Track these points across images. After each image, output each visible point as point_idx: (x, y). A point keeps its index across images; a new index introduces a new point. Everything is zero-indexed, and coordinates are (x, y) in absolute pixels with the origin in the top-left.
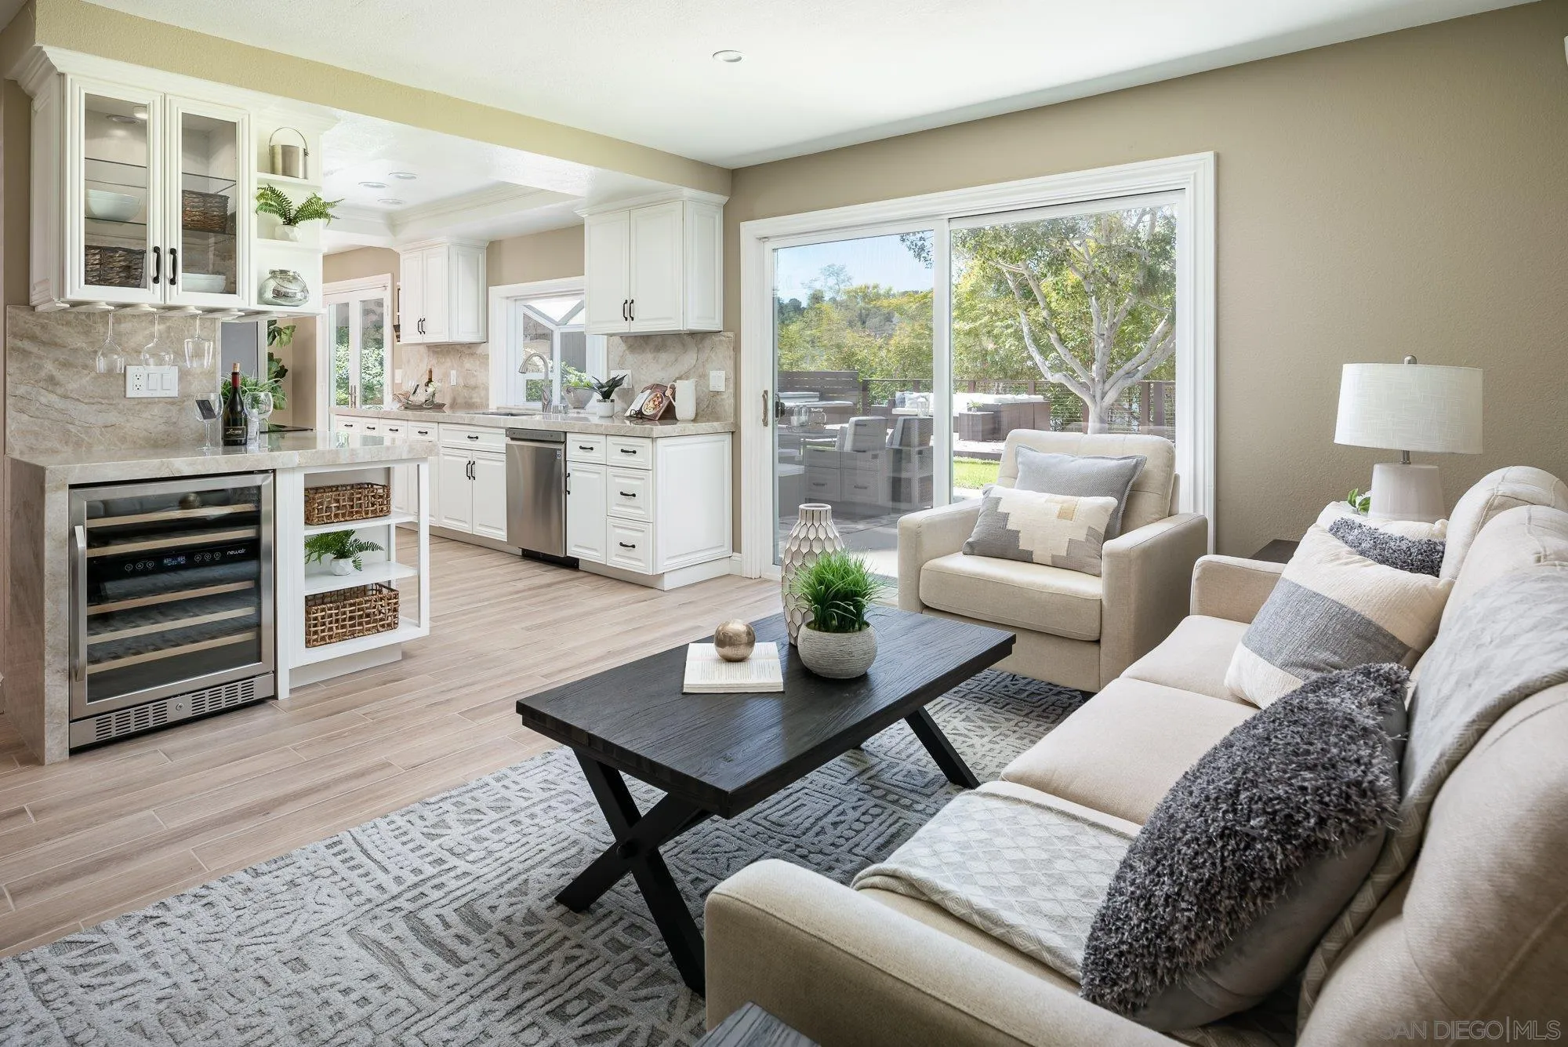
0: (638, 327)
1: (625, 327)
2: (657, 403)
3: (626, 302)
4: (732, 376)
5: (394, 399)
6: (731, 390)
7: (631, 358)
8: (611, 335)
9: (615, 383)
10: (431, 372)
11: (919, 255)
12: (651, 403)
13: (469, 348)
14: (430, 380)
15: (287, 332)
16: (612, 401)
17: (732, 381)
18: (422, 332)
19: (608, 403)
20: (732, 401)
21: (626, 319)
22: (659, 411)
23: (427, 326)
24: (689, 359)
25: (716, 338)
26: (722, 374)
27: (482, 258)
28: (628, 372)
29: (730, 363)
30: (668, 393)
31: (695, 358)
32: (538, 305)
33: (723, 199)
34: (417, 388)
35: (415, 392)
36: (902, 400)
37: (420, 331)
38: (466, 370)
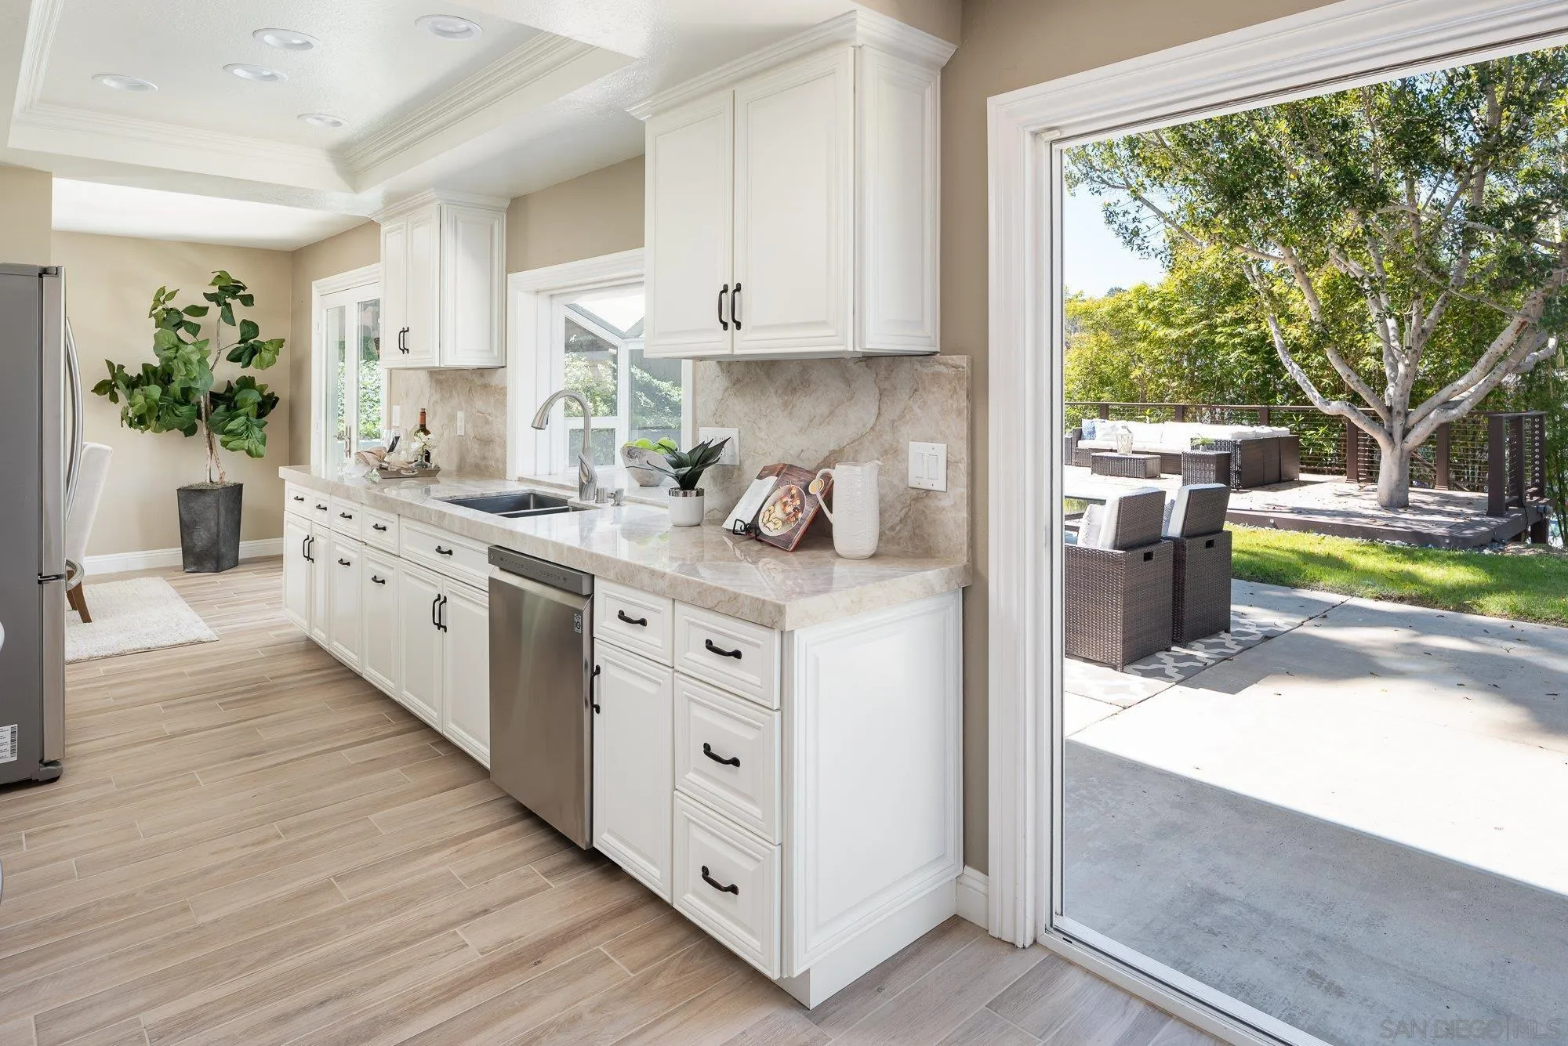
0: (750, 343)
1: (722, 344)
2: (789, 509)
3: (725, 290)
4: (963, 454)
6: (961, 490)
7: (739, 406)
8: (702, 359)
9: (705, 456)
10: (425, 414)
11: (1131, 241)
12: (779, 507)
13: (482, 375)
14: (422, 428)
15: (270, 347)
16: (700, 493)
17: (963, 467)
18: (405, 350)
19: (692, 499)
20: (963, 515)
21: (725, 326)
22: (795, 530)
24: (860, 414)
25: (927, 370)
26: (940, 449)
27: (499, 227)
28: (732, 432)
29: (963, 428)
30: (816, 487)
31: (875, 411)
32: (587, 302)
33: (940, 49)
34: (397, 442)
35: (392, 449)
36: (1091, 430)
37: (402, 348)
38: (478, 412)
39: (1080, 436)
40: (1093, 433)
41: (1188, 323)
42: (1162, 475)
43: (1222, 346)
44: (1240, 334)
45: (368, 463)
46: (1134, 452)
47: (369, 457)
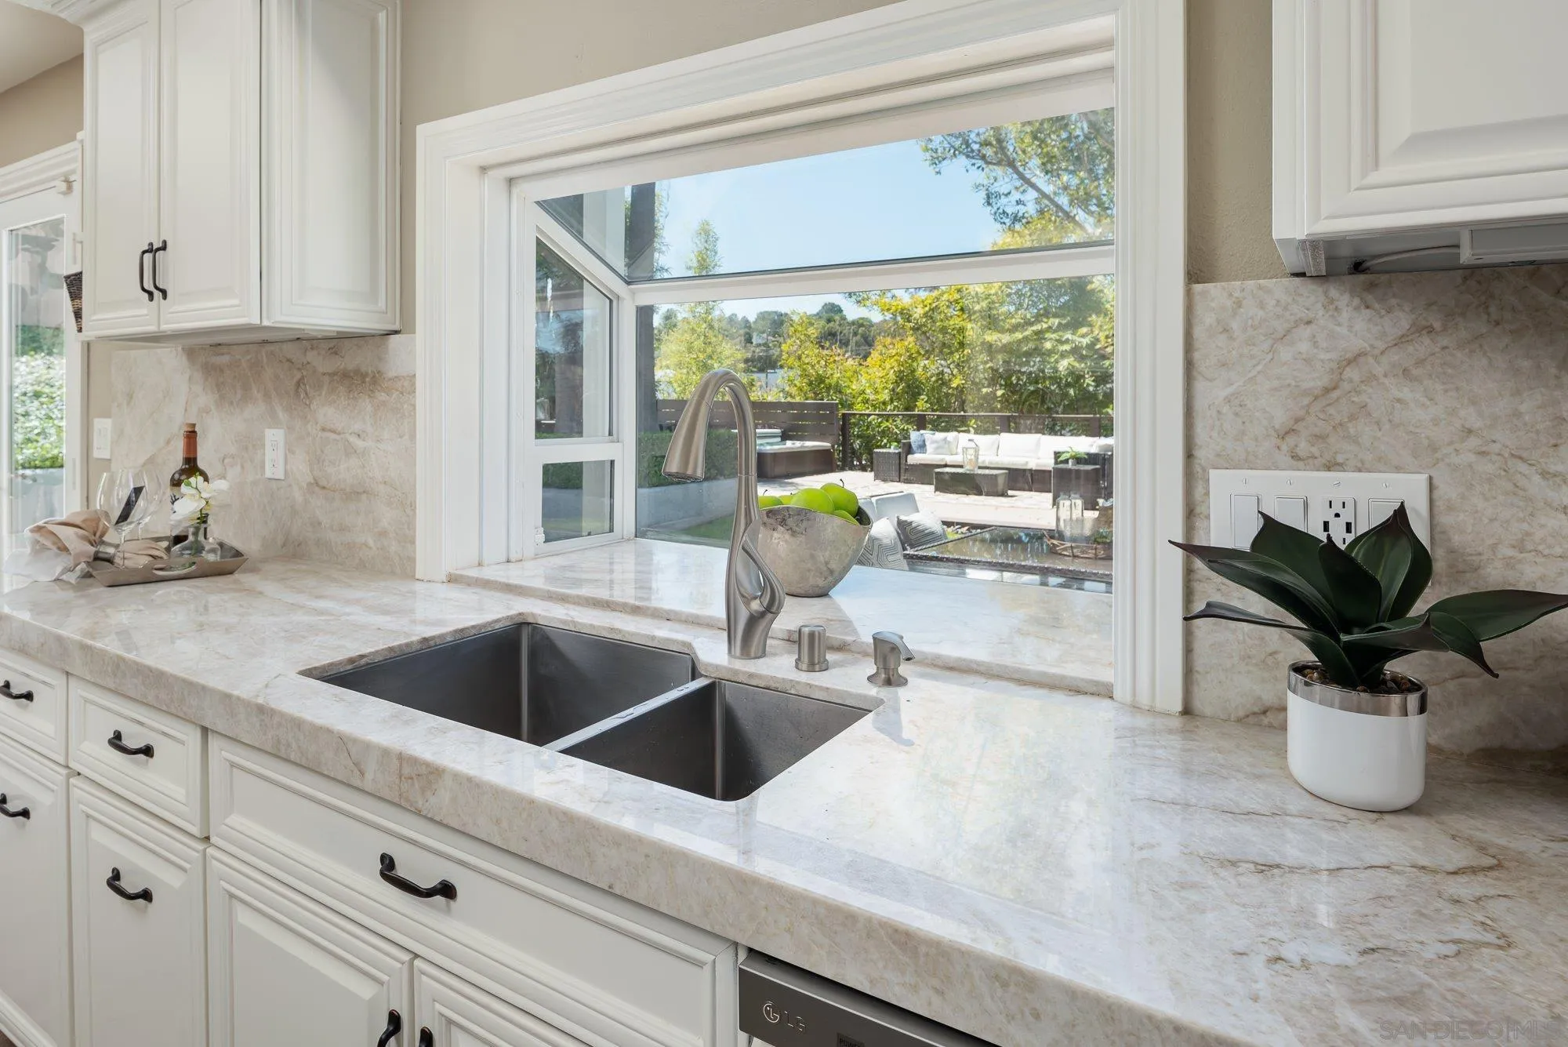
5: (38, 550)
10: (191, 436)
13: (334, 352)
14: (191, 467)
18: (156, 291)
23: (174, 270)
34: (137, 498)
35: (124, 516)
36: (921, 443)
37: (148, 286)
38: (323, 430)
39: (909, 449)
40: (922, 447)
41: (1015, 328)
42: (1010, 492)
43: (1050, 353)
44: (1067, 341)
45: (64, 549)
46: (980, 468)
47: (68, 535)
